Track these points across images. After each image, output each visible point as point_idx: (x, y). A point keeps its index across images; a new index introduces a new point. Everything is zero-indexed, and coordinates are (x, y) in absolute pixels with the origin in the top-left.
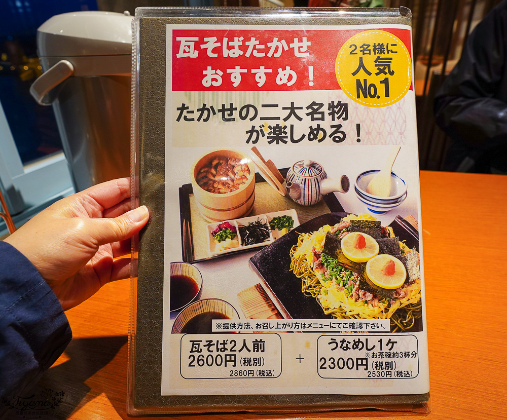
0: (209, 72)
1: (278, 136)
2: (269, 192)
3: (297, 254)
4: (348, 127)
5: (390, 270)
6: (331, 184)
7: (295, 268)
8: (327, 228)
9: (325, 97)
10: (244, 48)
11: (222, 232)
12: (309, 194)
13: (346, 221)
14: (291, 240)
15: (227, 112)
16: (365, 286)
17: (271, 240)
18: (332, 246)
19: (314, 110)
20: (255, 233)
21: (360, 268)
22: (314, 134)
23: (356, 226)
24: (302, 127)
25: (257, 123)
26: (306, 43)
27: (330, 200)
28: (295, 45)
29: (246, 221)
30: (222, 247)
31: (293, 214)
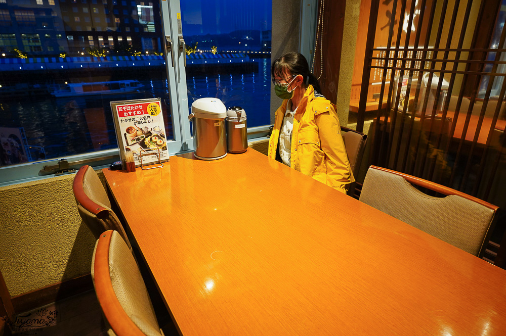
0: (125, 113)
1: (139, 123)
2: (139, 133)
3: (145, 142)
4: (151, 120)
5: (161, 142)
6: (149, 130)
7: (146, 144)
8: (150, 137)
9: (146, 115)
10: (131, 108)
11: (133, 140)
12: (146, 132)
13: (153, 135)
14: (144, 139)
15: (130, 120)
16: (157, 145)
17: (141, 140)
18: (151, 139)
19: (144, 118)
20: (138, 139)
21: (156, 142)
22: (145, 122)
23: (154, 136)
24: (143, 121)
25: (135, 121)
26: (141, 106)
27: (150, 132)
28: (139, 106)
29: (136, 138)
30: (133, 143)
31: (144, 135)
